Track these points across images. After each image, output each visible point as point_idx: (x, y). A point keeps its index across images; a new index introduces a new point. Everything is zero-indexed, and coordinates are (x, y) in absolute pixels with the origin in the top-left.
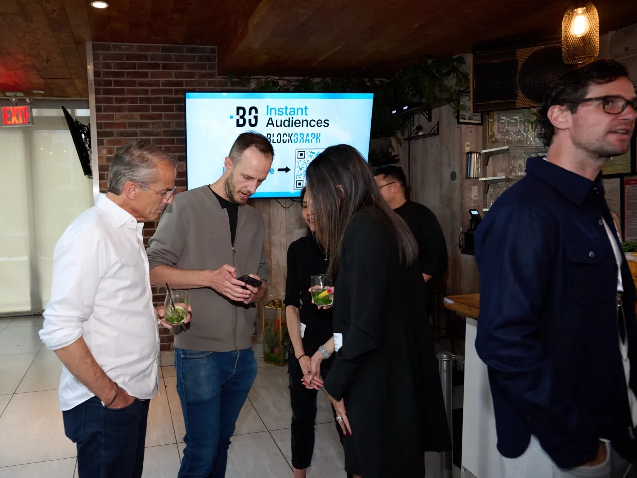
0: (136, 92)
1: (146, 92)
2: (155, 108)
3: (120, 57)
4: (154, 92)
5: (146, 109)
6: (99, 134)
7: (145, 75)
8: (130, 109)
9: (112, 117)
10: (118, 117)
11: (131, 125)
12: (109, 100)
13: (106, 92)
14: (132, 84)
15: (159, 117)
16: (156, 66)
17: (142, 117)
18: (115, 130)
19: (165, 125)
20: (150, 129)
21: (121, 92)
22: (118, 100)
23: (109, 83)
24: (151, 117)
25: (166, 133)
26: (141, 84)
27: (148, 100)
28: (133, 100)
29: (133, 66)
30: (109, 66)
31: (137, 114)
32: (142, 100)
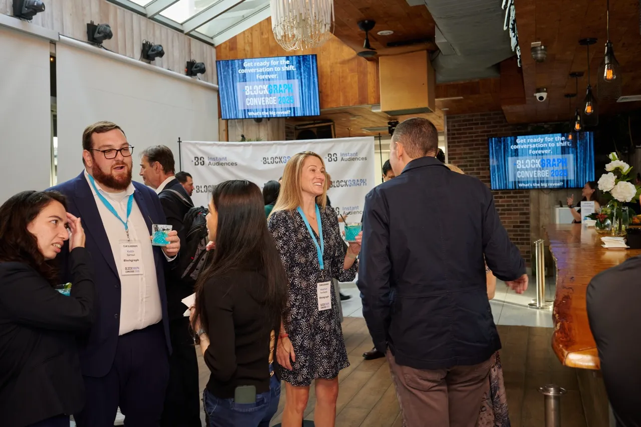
0: (467, 137)
1: (472, 137)
2: (476, 145)
3: (460, 121)
4: (476, 136)
5: (472, 145)
6: (449, 159)
7: (472, 129)
8: (464, 146)
9: (455, 150)
10: (458, 150)
11: (465, 154)
12: (454, 142)
13: (453, 138)
14: (466, 133)
15: (479, 149)
16: (477, 124)
17: (470, 149)
18: (456, 156)
19: (482, 152)
20: (474, 155)
21: (460, 138)
22: (458, 142)
23: (454, 134)
24: (475, 149)
25: (481, 156)
26: (470, 133)
27: (473, 141)
28: (466, 141)
29: (466, 125)
30: (454, 126)
31: (467, 148)
32: (470, 141)
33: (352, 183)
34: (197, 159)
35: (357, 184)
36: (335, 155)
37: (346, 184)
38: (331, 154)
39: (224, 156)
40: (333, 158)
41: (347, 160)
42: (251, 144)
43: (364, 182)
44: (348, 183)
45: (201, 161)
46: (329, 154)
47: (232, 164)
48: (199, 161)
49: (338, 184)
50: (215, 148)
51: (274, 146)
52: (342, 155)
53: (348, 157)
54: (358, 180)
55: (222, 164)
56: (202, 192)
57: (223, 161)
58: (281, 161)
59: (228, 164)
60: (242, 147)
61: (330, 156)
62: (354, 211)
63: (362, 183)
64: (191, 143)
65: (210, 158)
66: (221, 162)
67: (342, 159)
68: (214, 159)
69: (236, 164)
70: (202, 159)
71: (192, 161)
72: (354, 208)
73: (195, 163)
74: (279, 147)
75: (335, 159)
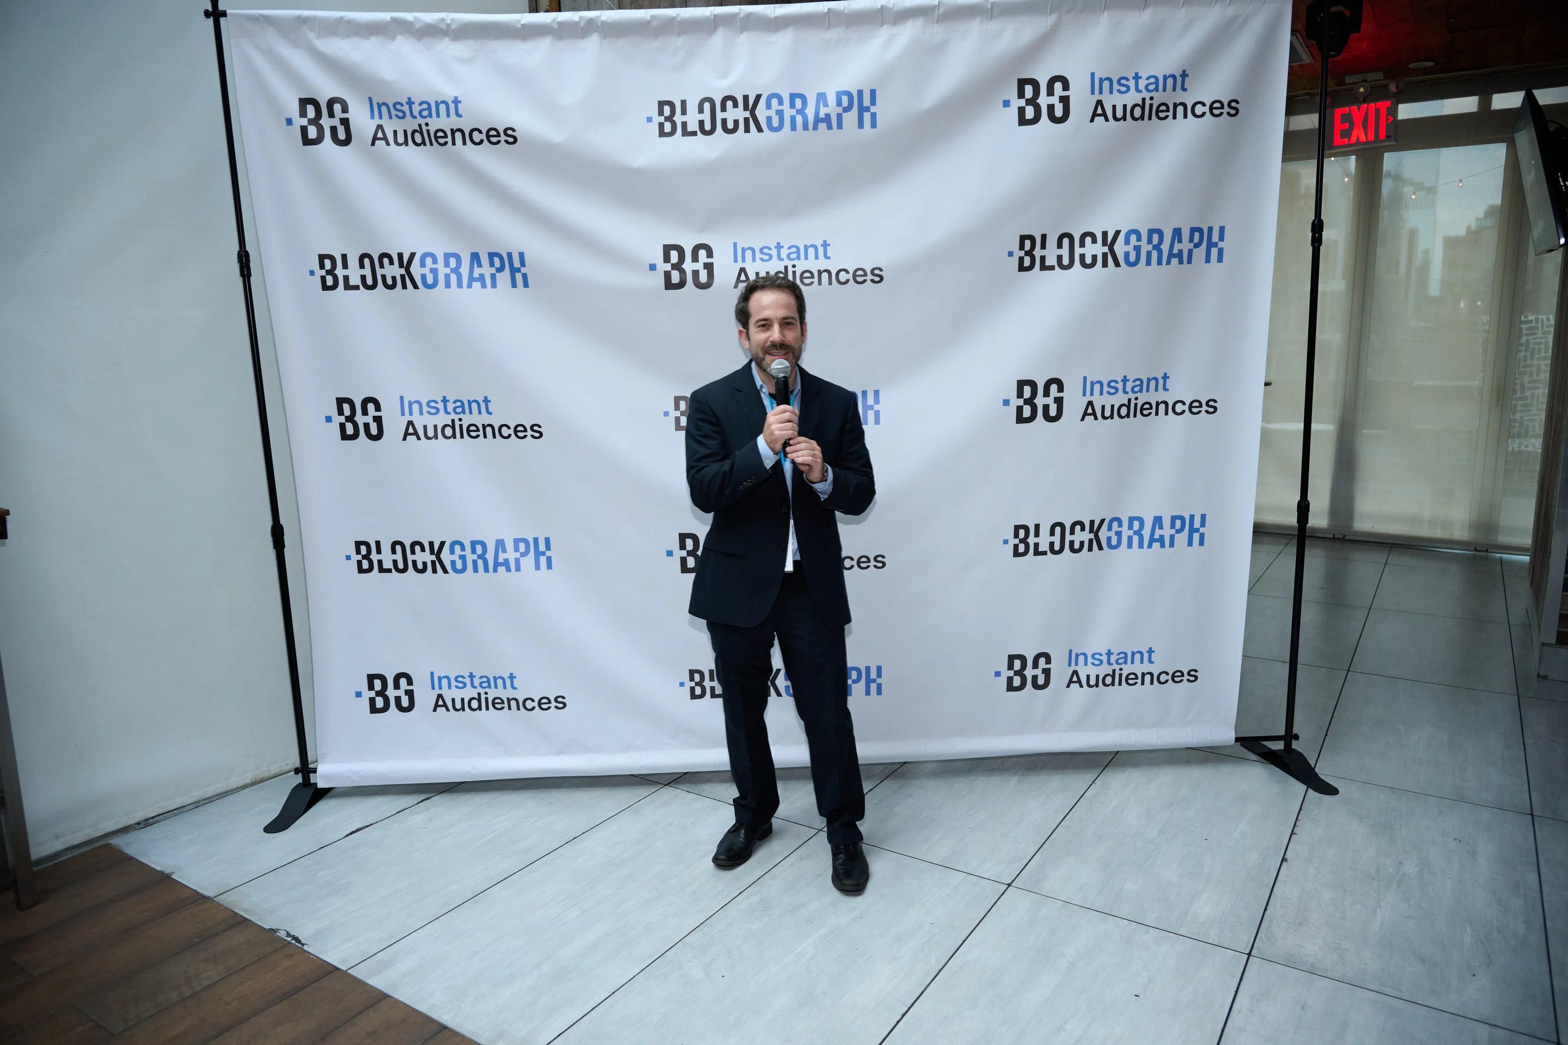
33: (1145, 247)
34: (311, 111)
35: (1171, 255)
36: (1058, 86)
37: (1110, 257)
38: (1035, 84)
39: (449, 92)
40: (1044, 100)
41: (1128, 114)
42: (590, 27)
43: (1211, 245)
44: (1120, 248)
45: (336, 122)
46: (1022, 83)
47: (493, 136)
48: (326, 122)
49: (1065, 252)
50: (404, 46)
51: (719, 38)
52: (1097, 83)
53: (1132, 98)
54: (1177, 232)
55: (439, 138)
56: (348, 287)
57: (441, 122)
58: (752, 122)
59: (469, 136)
60: (545, 44)
61: (1029, 91)
62: (1143, 398)
63: (1202, 251)
64: (270, 21)
65: (377, 107)
66: (435, 124)
67: (1099, 111)
68: (398, 109)
69: (510, 136)
70: (337, 107)
71: (289, 122)
72: (1141, 385)
73: (304, 130)
74: (745, 40)
75: (1059, 112)
